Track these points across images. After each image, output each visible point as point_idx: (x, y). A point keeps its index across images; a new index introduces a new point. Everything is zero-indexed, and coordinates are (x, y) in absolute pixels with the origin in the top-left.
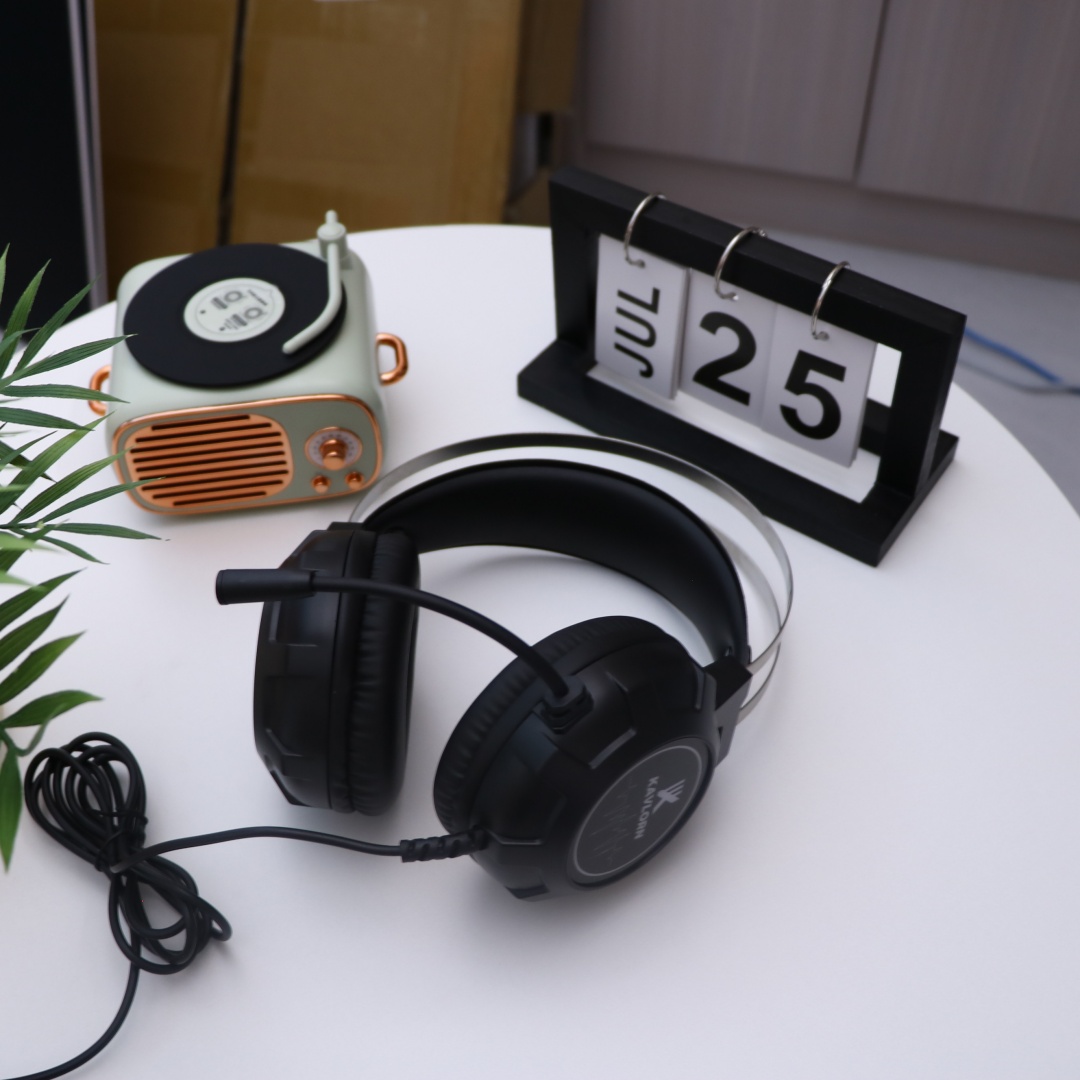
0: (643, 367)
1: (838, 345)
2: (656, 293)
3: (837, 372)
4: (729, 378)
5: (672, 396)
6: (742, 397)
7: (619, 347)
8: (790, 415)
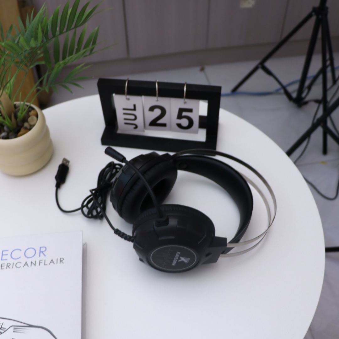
0: (134, 126)
1: (189, 103)
2: (135, 106)
3: (190, 110)
4: (160, 121)
5: (144, 131)
6: (164, 125)
7: (126, 123)
8: (179, 126)
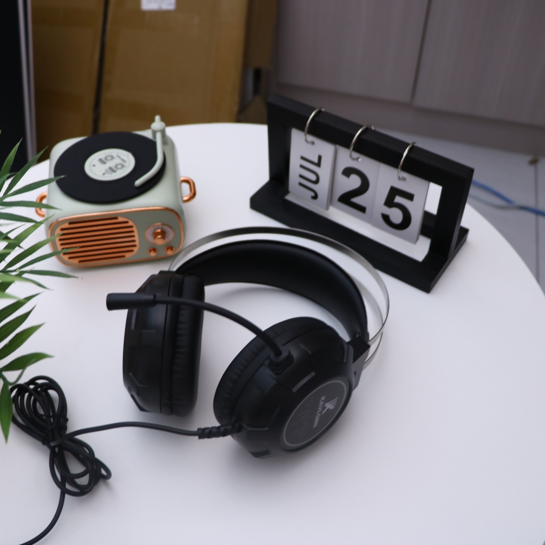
0: (313, 194)
1: (411, 183)
2: (320, 158)
3: (410, 197)
4: (356, 200)
5: (327, 209)
6: (362, 209)
7: (301, 184)
8: (386, 218)
